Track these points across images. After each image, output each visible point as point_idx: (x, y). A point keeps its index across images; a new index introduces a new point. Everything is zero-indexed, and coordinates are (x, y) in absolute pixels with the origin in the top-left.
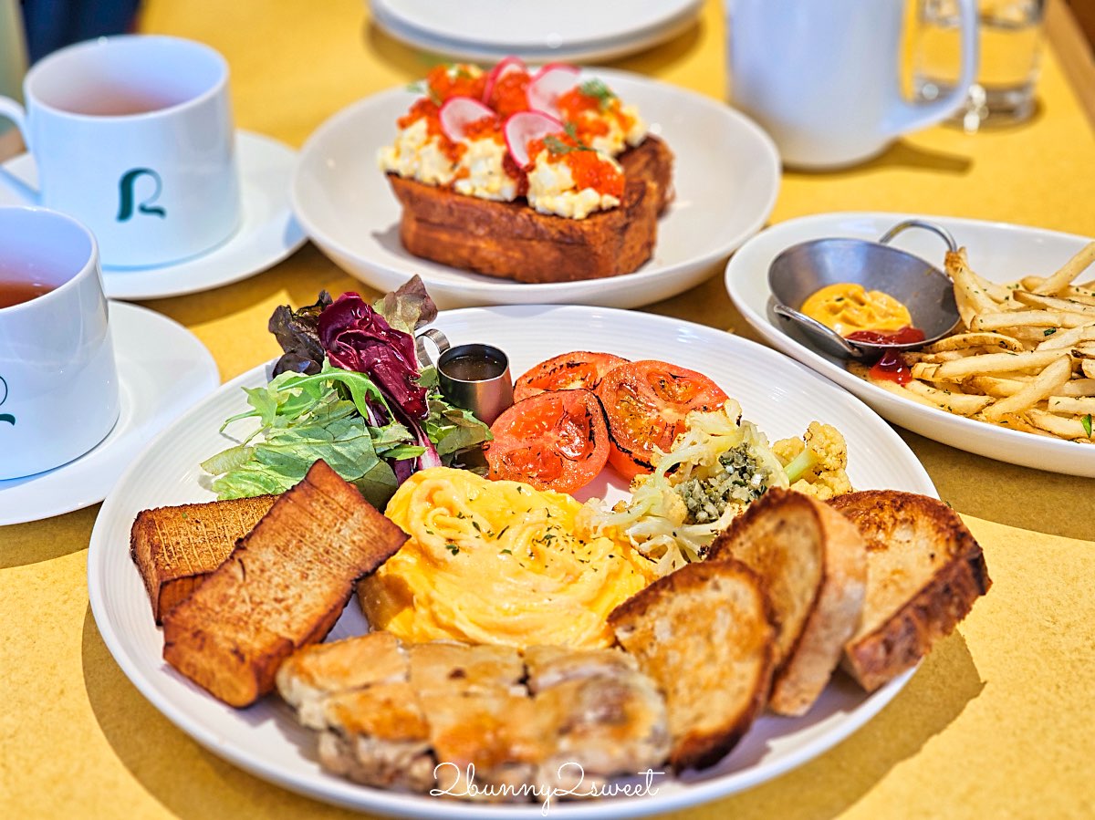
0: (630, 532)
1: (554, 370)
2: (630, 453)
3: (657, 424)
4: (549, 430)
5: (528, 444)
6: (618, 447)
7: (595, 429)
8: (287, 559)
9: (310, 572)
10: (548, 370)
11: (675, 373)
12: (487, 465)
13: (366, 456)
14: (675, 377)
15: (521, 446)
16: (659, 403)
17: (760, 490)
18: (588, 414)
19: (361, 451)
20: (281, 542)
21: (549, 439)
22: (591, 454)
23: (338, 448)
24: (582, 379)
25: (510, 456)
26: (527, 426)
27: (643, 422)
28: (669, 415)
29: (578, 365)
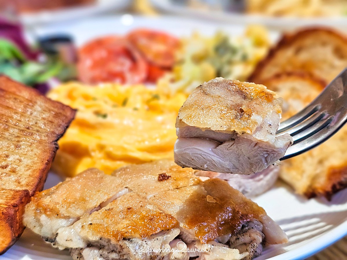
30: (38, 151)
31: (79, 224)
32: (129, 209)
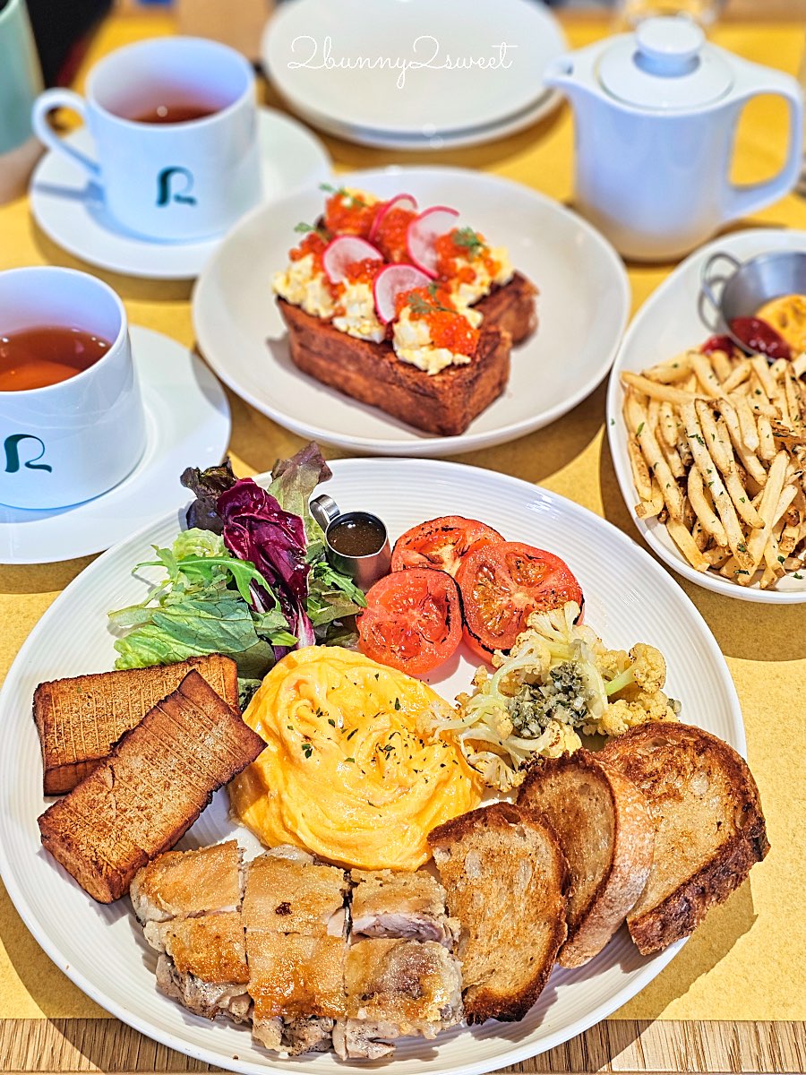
0: (462, 737)
1: (430, 533)
2: (479, 639)
3: (507, 608)
4: (413, 608)
6: (470, 632)
7: (452, 615)
8: (154, 767)
9: (172, 782)
10: (426, 532)
11: (531, 554)
12: (358, 633)
13: (250, 637)
14: (530, 558)
16: (513, 586)
17: (580, 712)
18: (447, 600)
19: (243, 632)
20: (150, 750)
21: (412, 617)
22: (445, 639)
23: (224, 626)
24: (454, 544)
25: (378, 626)
27: (496, 606)
28: (521, 598)
29: (451, 529)
30: (185, 800)
31: (168, 926)
32: (218, 937)
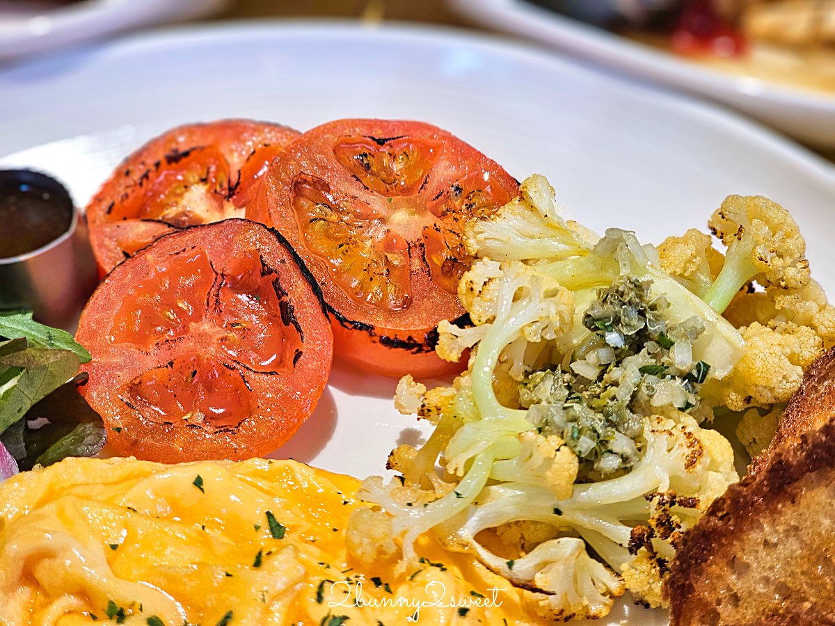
0: (467, 533)
1: (146, 176)
2: (369, 329)
4: (197, 318)
5: (165, 355)
6: (342, 321)
7: (290, 299)
10: (136, 177)
11: (379, 134)
12: (97, 419)
14: (381, 142)
15: (150, 363)
16: (377, 204)
17: (695, 373)
18: (266, 271)
21: (203, 338)
22: (298, 355)
25: (135, 389)
26: (151, 319)
27: (366, 251)
28: (405, 220)
29: (186, 154)
